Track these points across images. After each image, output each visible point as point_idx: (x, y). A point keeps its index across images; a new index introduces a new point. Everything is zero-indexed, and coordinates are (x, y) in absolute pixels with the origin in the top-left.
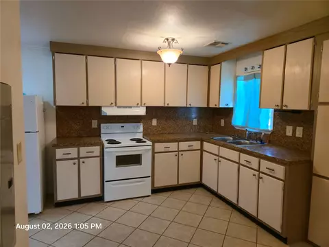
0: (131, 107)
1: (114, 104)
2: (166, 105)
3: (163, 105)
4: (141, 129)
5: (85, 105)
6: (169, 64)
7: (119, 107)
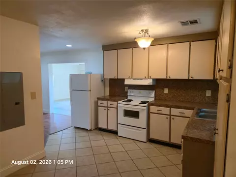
0: (142, 79)
1: (131, 77)
2: (168, 78)
3: (165, 78)
4: (153, 95)
5: (116, 78)
6: (144, 49)
7: (134, 79)
